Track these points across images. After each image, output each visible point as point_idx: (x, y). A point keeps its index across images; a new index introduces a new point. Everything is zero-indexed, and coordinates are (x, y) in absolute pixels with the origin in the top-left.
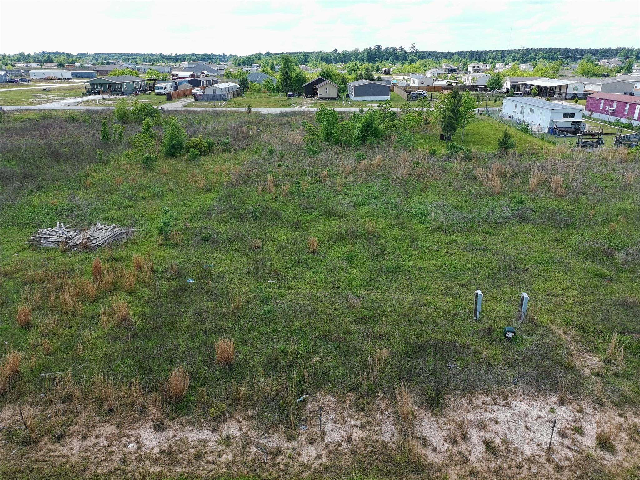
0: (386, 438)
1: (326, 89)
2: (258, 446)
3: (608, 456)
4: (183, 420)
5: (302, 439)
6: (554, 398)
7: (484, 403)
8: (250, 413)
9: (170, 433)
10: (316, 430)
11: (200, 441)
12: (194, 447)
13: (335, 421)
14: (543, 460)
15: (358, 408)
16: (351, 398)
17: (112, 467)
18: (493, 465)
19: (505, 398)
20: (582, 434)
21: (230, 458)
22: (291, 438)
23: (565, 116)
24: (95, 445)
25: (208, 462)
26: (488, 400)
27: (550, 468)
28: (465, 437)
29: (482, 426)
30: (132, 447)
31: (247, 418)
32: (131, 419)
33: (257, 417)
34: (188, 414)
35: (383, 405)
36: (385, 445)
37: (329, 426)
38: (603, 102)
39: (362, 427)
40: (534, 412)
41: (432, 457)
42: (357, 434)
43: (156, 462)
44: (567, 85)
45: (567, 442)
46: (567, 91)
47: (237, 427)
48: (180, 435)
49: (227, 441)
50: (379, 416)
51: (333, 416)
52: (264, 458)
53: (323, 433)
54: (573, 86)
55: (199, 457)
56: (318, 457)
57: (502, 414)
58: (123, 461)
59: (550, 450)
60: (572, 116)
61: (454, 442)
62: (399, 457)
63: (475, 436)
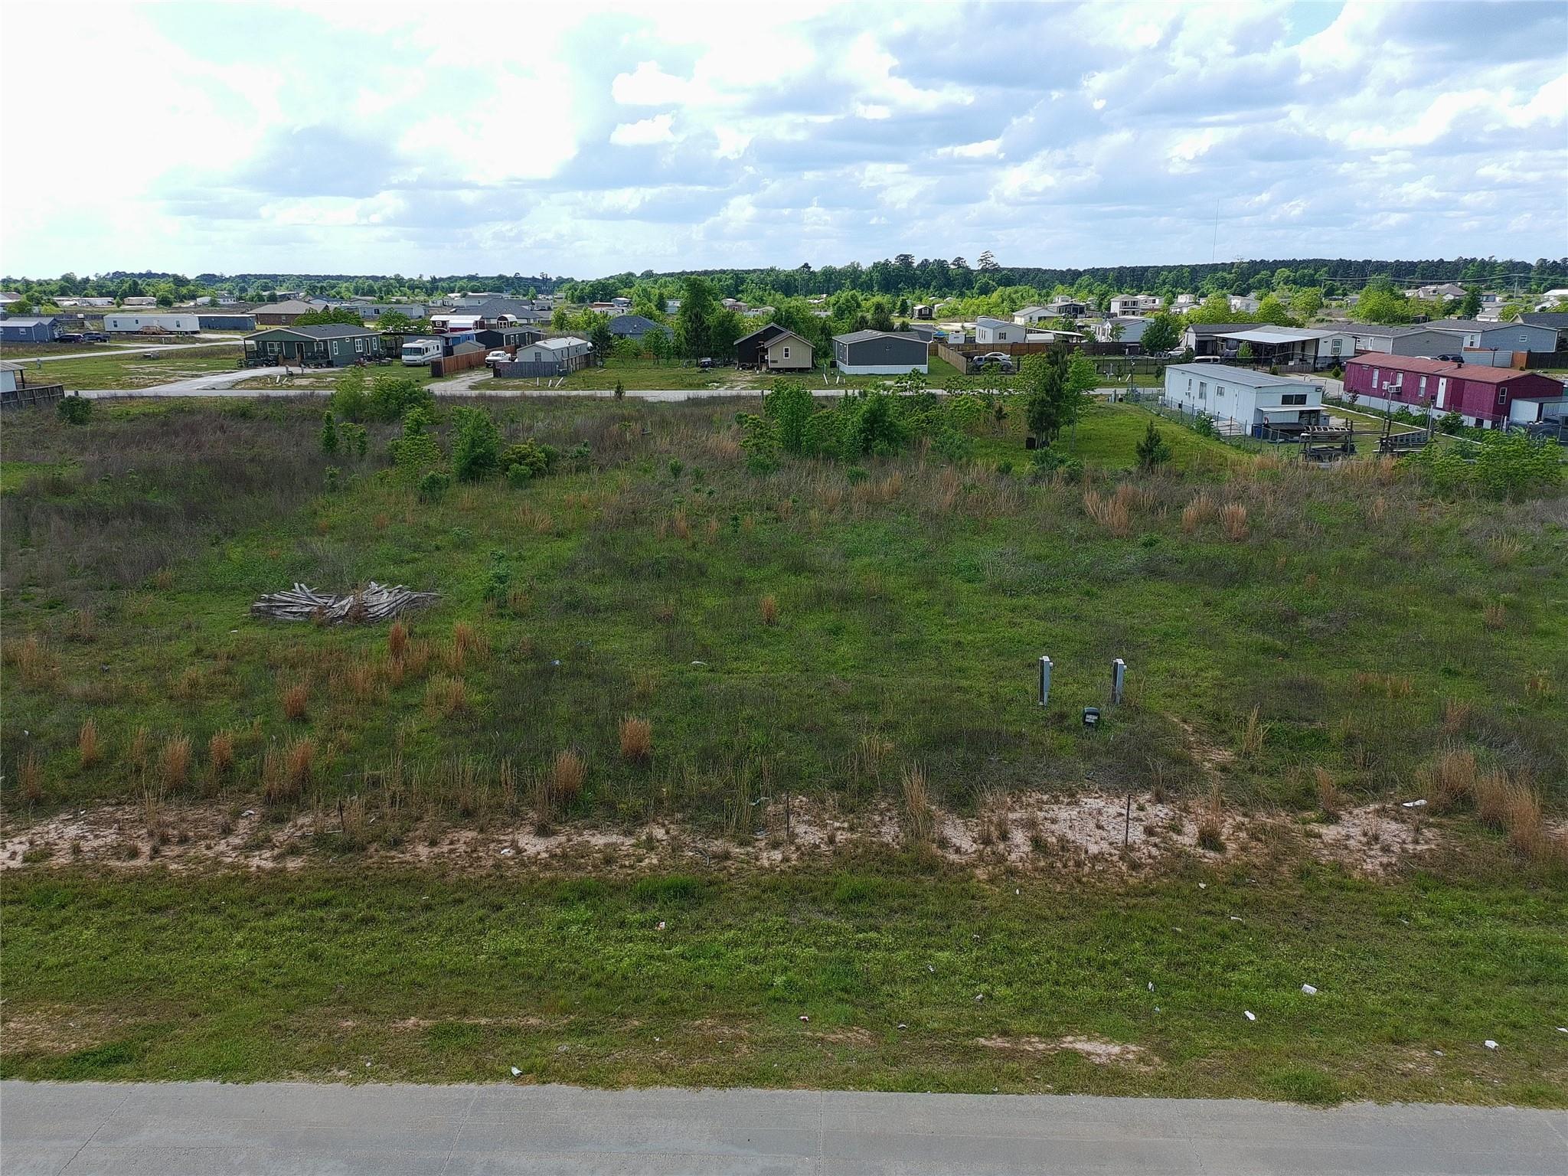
1: (787, 350)
2: (695, 850)
3: (1211, 854)
4: (578, 823)
5: (761, 844)
6: (1147, 796)
7: (1040, 802)
9: (562, 838)
10: (782, 833)
11: (608, 846)
12: (600, 851)
13: (809, 823)
14: (1115, 858)
16: (835, 797)
17: (485, 872)
18: (1041, 864)
21: (655, 861)
22: (743, 843)
23: (1287, 400)
24: (451, 851)
25: (623, 866)
26: (1045, 797)
27: (1122, 865)
28: (1005, 837)
29: (1033, 826)
30: (508, 852)
31: (677, 821)
32: (499, 824)
33: (692, 819)
36: (884, 846)
37: (800, 829)
38: (1376, 373)
39: (852, 829)
40: (1113, 810)
41: (953, 858)
42: (843, 836)
43: (547, 866)
44: (1317, 340)
45: (1155, 840)
46: (1317, 352)
47: (663, 831)
48: (576, 839)
49: (650, 845)
50: (877, 818)
51: (807, 818)
52: (705, 862)
53: (792, 836)
54: (1330, 341)
55: (609, 861)
56: (786, 860)
57: (1064, 813)
58: (497, 866)
59: (1128, 848)
60: (1301, 399)
61: (988, 842)
62: (904, 857)
63: (1020, 835)
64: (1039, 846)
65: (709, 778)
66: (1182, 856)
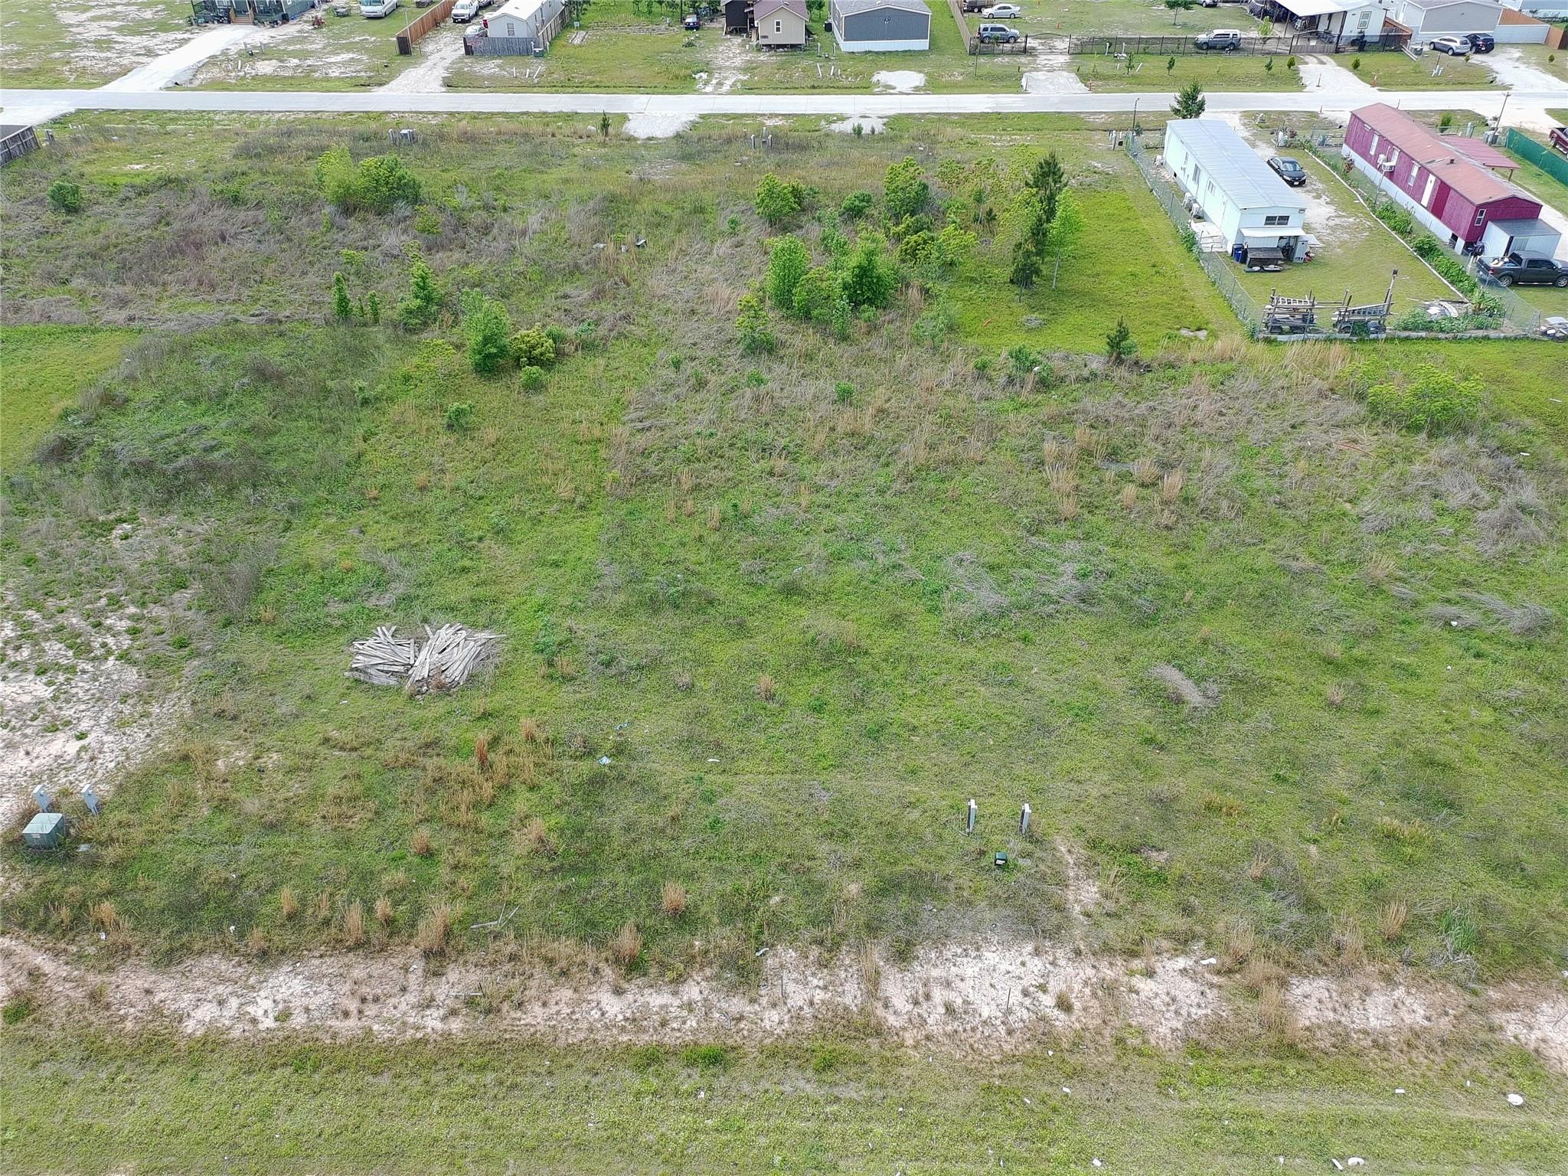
0: (848, 1000)
1: (778, 24)
2: (720, 1011)
3: (1062, 1016)
4: (639, 982)
5: (764, 1001)
6: (1029, 948)
7: (955, 955)
8: (708, 972)
9: (630, 997)
10: (778, 991)
11: (662, 1007)
12: (657, 1013)
13: (796, 981)
14: (998, 1022)
15: (822, 965)
16: (815, 951)
17: (582, 1036)
18: (949, 1028)
19: (978, 949)
20: (1045, 992)
21: (694, 1024)
22: (753, 1001)
23: (1270, 220)
24: (558, 1013)
25: (673, 1029)
26: (959, 951)
27: (1002, 1029)
28: (928, 997)
29: (948, 984)
30: (596, 1014)
31: (707, 979)
32: (585, 982)
33: (717, 977)
34: (644, 975)
35: (847, 962)
36: (846, 1008)
37: (791, 987)
38: (1376, 139)
39: (825, 988)
40: (1004, 966)
41: (892, 1020)
42: (819, 996)
43: (623, 1029)
44: (1346, 12)
45: (1027, 1001)
47: (697, 989)
48: (640, 1000)
49: (690, 1006)
50: (843, 975)
51: (795, 975)
52: (728, 1025)
53: (785, 996)
54: (1359, 14)
55: (664, 1024)
56: (781, 1023)
57: (970, 968)
58: (591, 1030)
59: (1009, 1011)
60: (1284, 220)
61: (916, 1003)
62: (859, 1020)
63: (938, 995)
64: (949, 1009)
65: (727, 931)
66: (1043, 1019)
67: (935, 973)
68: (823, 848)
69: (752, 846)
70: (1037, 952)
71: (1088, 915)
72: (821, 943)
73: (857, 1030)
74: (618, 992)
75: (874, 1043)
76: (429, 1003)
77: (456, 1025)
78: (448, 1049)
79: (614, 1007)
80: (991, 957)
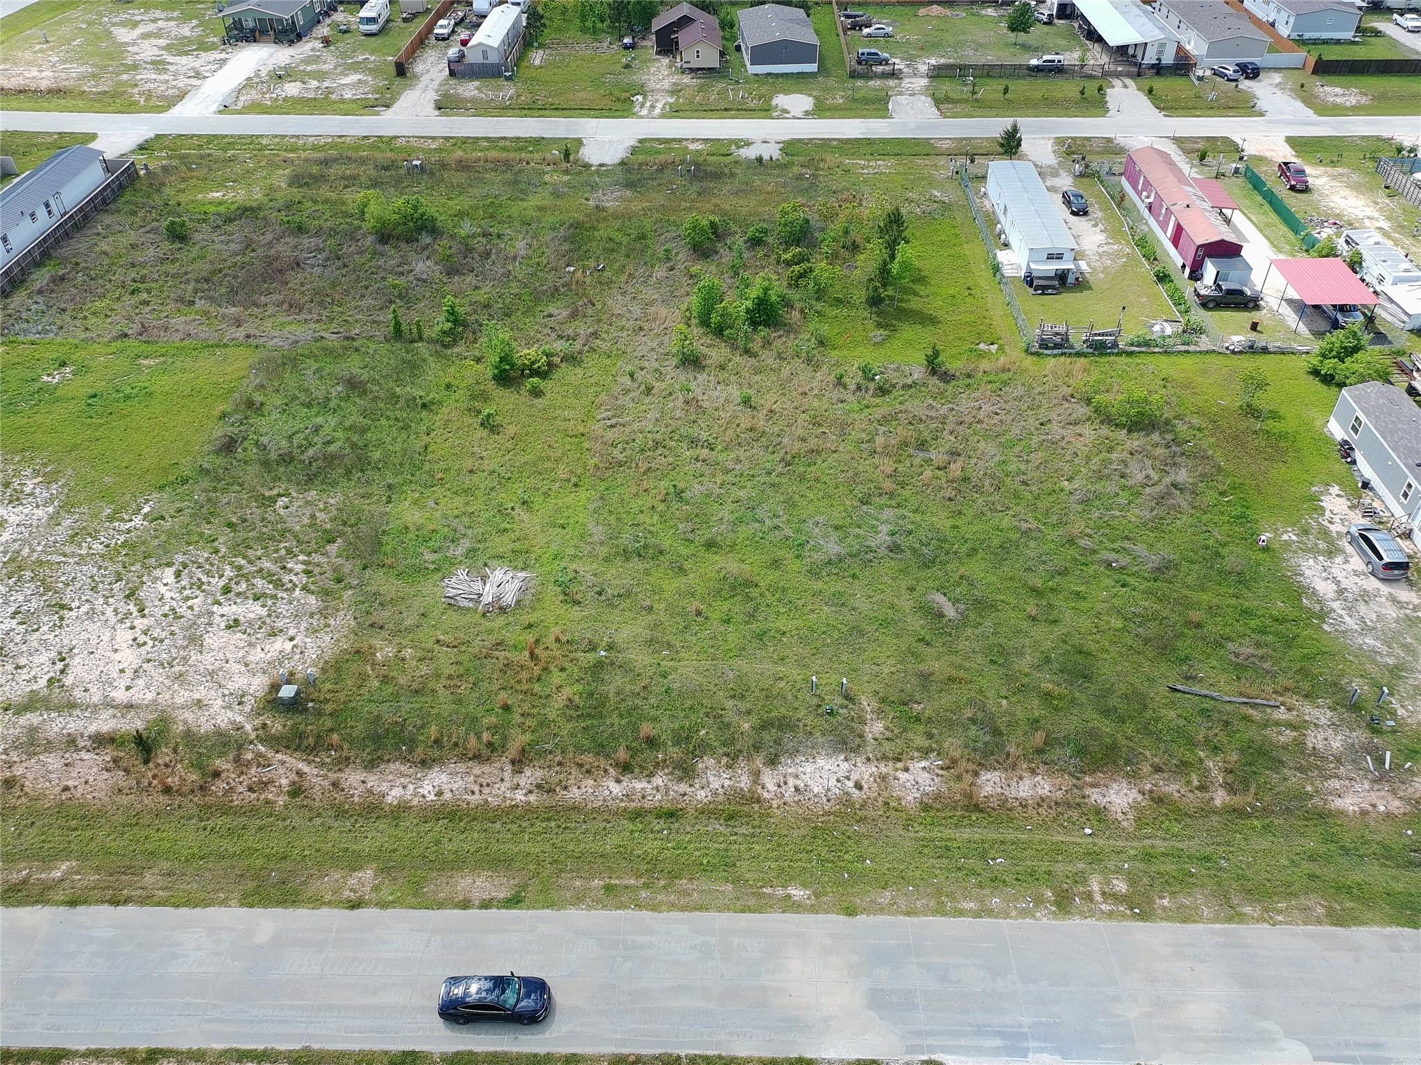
0: (742, 785)
1: (698, 52)
2: (673, 791)
3: (857, 792)
4: (629, 776)
5: (697, 786)
6: (842, 757)
8: (666, 771)
9: (625, 784)
10: (704, 781)
11: (642, 789)
12: (640, 792)
13: (715, 775)
14: (823, 795)
15: (729, 767)
16: (725, 760)
17: (600, 804)
18: (796, 799)
20: (849, 779)
21: (660, 798)
22: (691, 786)
23: (1050, 257)
24: (586, 792)
25: (649, 800)
26: (804, 759)
27: (825, 799)
28: (786, 783)
29: (797, 776)
30: (607, 793)
31: (666, 774)
33: (671, 773)
34: (632, 773)
35: (742, 765)
36: (741, 789)
37: (711, 779)
38: (1142, 179)
39: (730, 779)
40: (827, 768)
41: (766, 795)
42: (727, 783)
44: (1146, 44)
45: (839, 785)
47: (660, 780)
48: (630, 785)
49: (657, 789)
50: (740, 772)
51: (714, 772)
52: (678, 797)
53: (708, 783)
54: (1156, 46)
55: (643, 797)
56: (706, 797)
57: (809, 768)
58: (605, 801)
59: (828, 790)
60: (1059, 257)
61: (779, 786)
62: (748, 795)
63: (791, 782)
64: (797, 789)
65: (676, 749)
66: (847, 793)
67: (790, 770)
68: (730, 704)
69: (689, 703)
70: (846, 760)
71: (876, 740)
72: (727, 755)
73: (747, 800)
74: (618, 781)
75: (756, 807)
76: (517, 787)
77: (532, 798)
78: (529, 810)
79: (616, 789)
80: (821, 762)
